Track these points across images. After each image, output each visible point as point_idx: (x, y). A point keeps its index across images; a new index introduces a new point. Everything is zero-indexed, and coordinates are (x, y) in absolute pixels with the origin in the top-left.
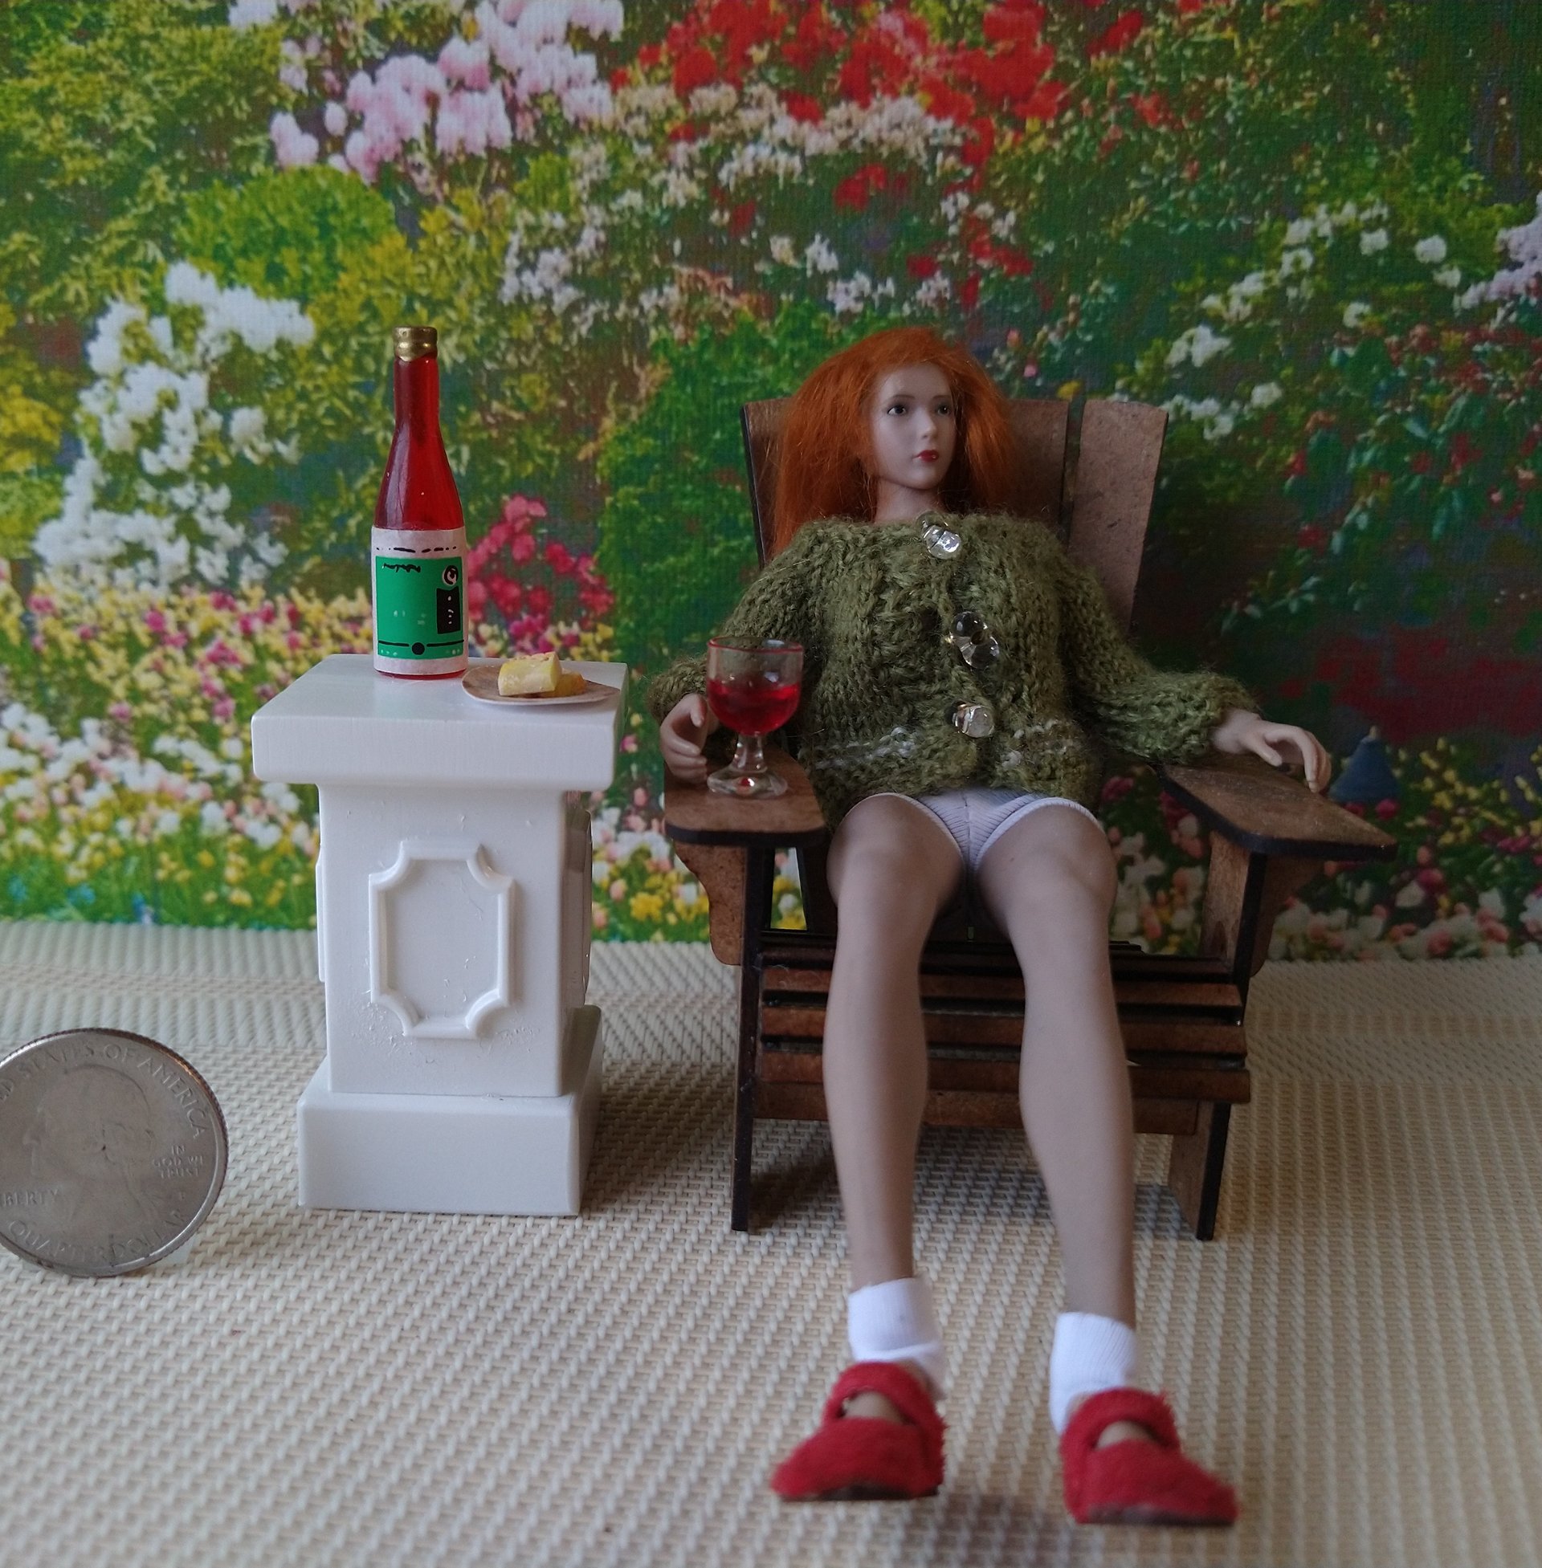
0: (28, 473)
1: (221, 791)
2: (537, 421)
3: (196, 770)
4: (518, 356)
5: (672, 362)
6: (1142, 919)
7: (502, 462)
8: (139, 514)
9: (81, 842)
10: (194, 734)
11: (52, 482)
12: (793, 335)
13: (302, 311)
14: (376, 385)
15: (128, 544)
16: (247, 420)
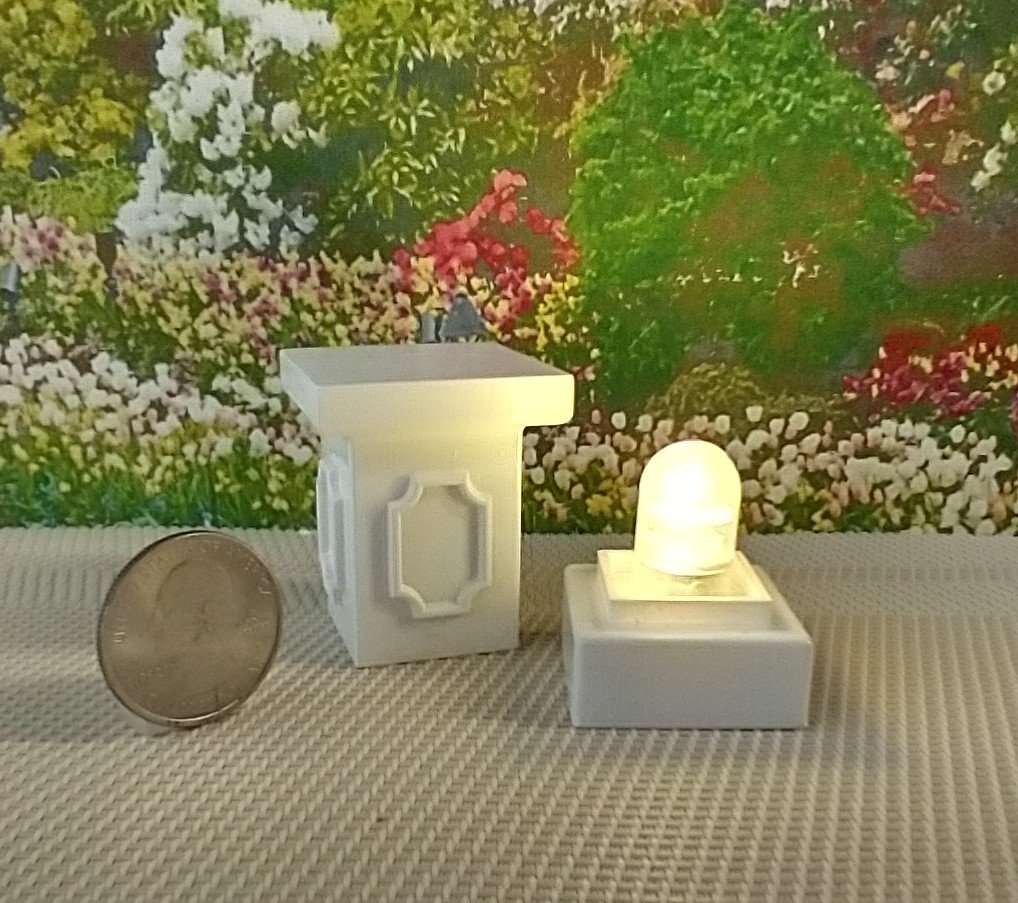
0: (110, 162)
1: (265, 420)
2: (521, 106)
3: (246, 403)
4: (505, 51)
5: (633, 54)
6: (991, 506)
7: (492, 142)
8: (199, 193)
9: (156, 463)
10: (243, 374)
11: (129, 169)
12: (731, 28)
13: (329, 19)
14: (391, 79)
15: (189, 219)
16: (285, 112)
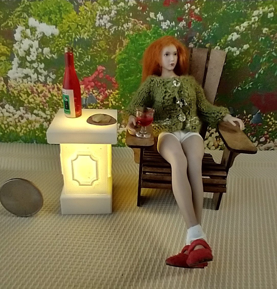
0: (5, 60)
1: (47, 120)
2: (103, 51)
3: (42, 116)
4: (99, 37)
5: (130, 39)
7: (97, 59)
8: (27, 68)
9: (22, 129)
10: (40, 110)
11: (10, 62)
12: (154, 33)
13: (56, 28)
14: (72, 43)
15: (25, 74)
16: (46, 50)
